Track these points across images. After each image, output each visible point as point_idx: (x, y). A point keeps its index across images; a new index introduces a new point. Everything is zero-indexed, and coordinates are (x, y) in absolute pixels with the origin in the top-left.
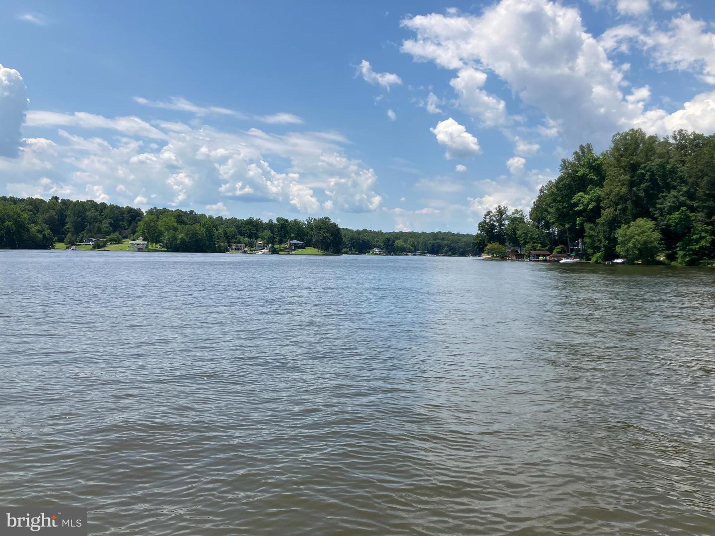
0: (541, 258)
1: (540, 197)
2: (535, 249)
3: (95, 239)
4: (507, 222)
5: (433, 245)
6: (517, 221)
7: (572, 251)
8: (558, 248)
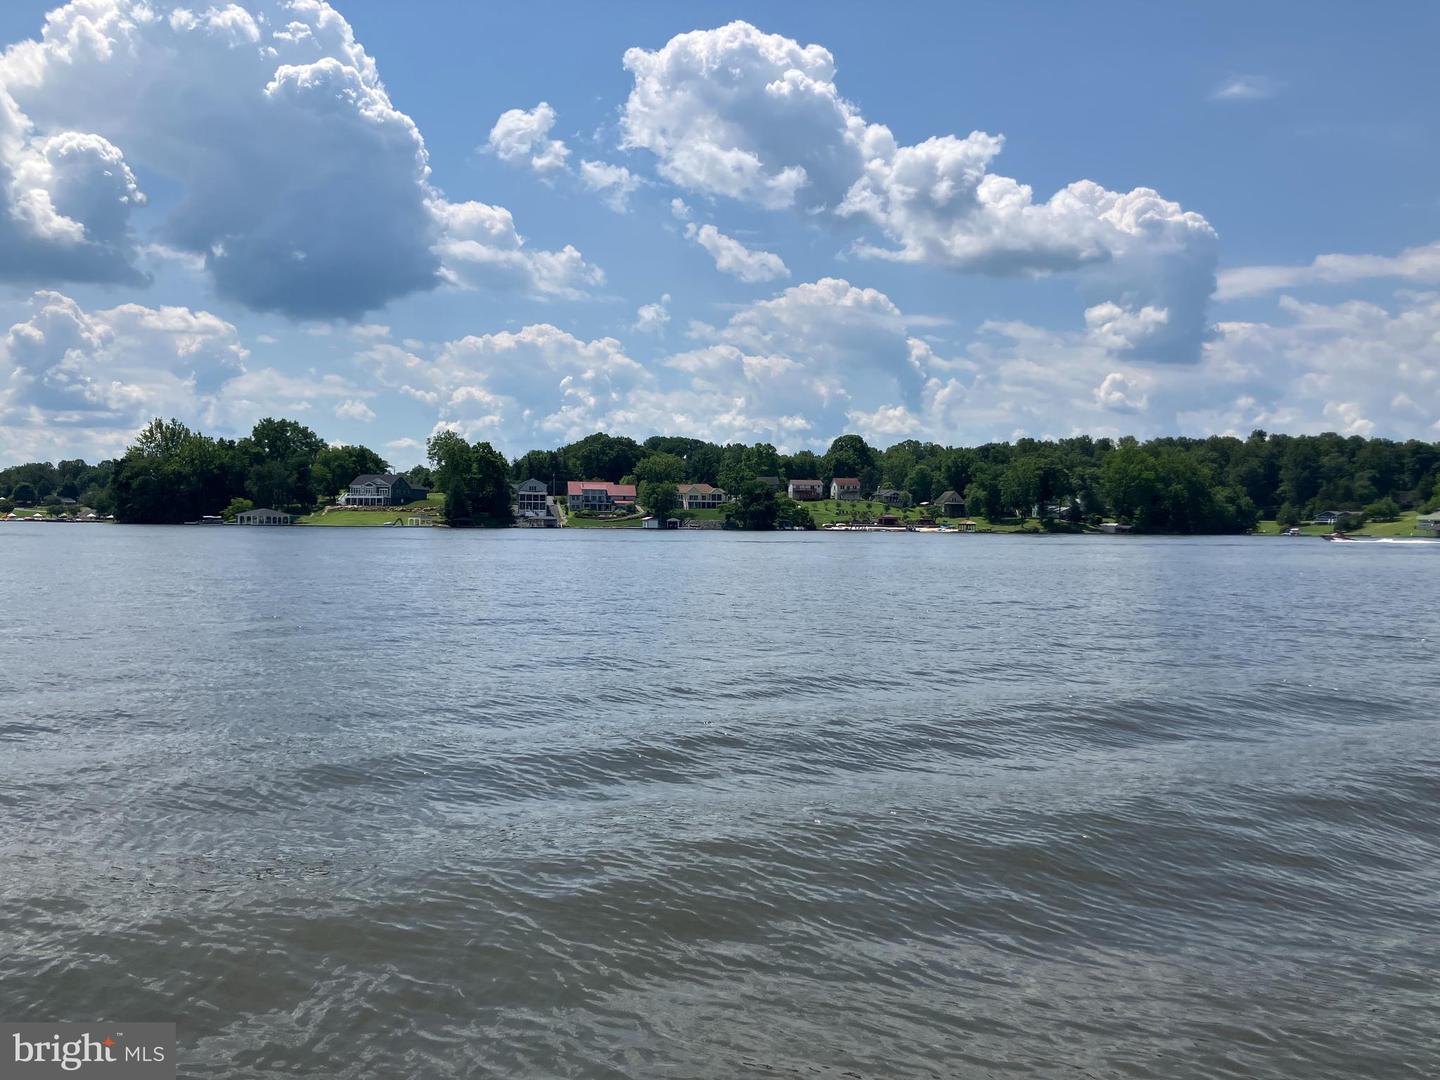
3: (1337, 513)
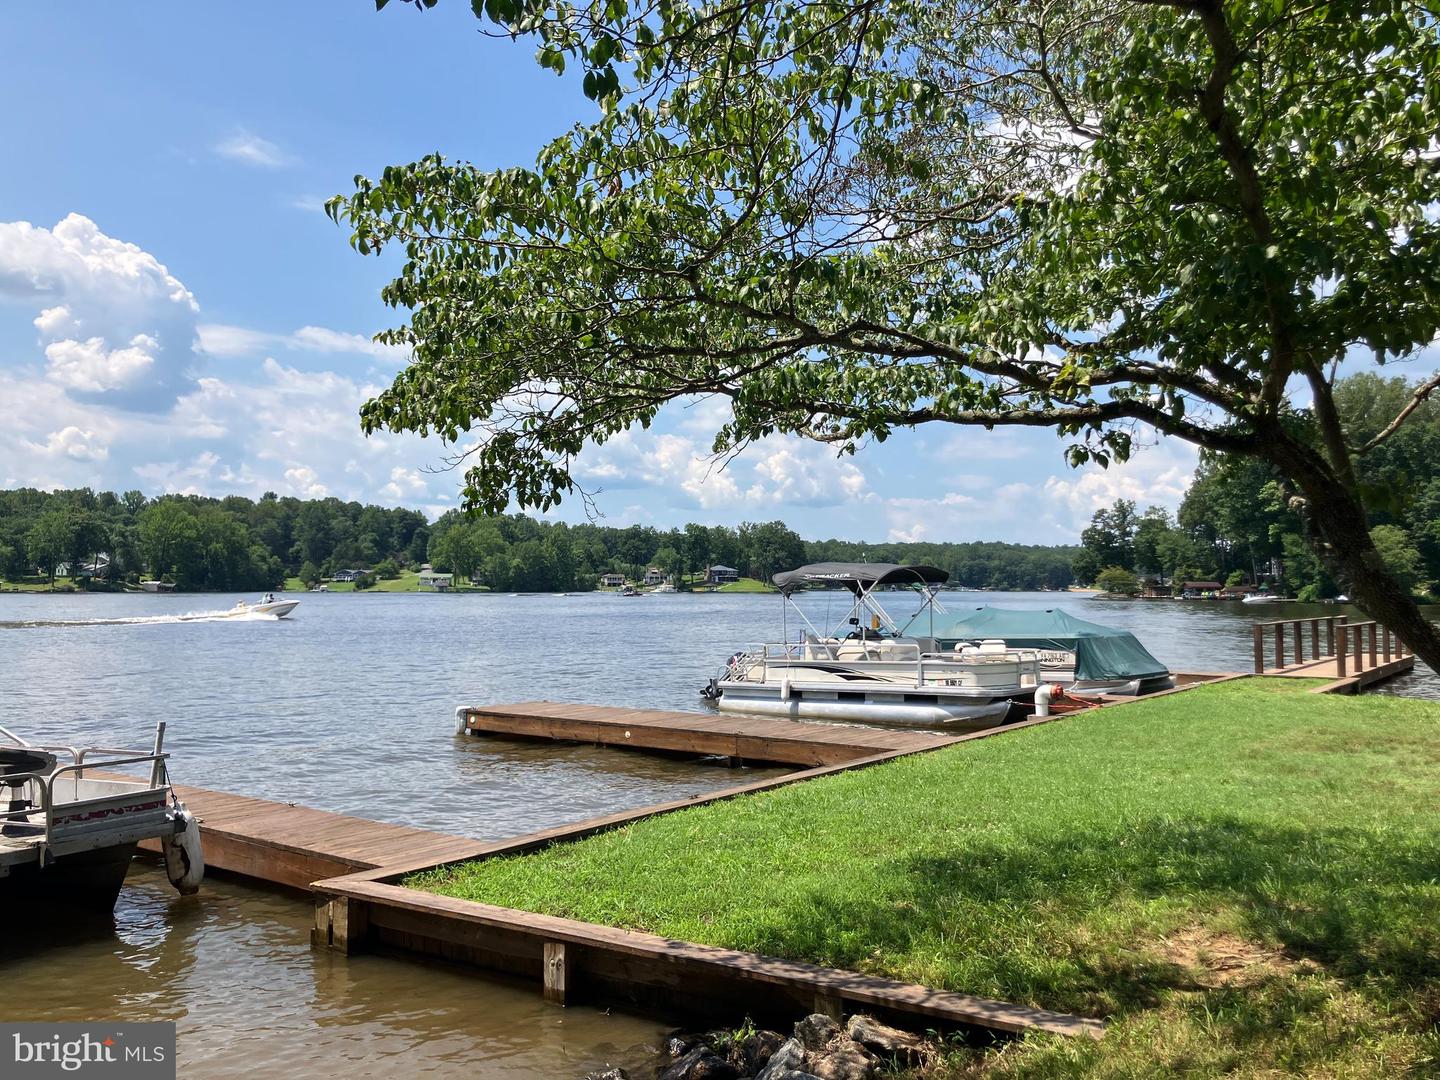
0: (1205, 594)
1: (1197, 484)
2: (1191, 579)
3: (353, 571)
4: (1135, 529)
5: (971, 569)
6: (1153, 527)
7: (1261, 580)
8: (1235, 576)
